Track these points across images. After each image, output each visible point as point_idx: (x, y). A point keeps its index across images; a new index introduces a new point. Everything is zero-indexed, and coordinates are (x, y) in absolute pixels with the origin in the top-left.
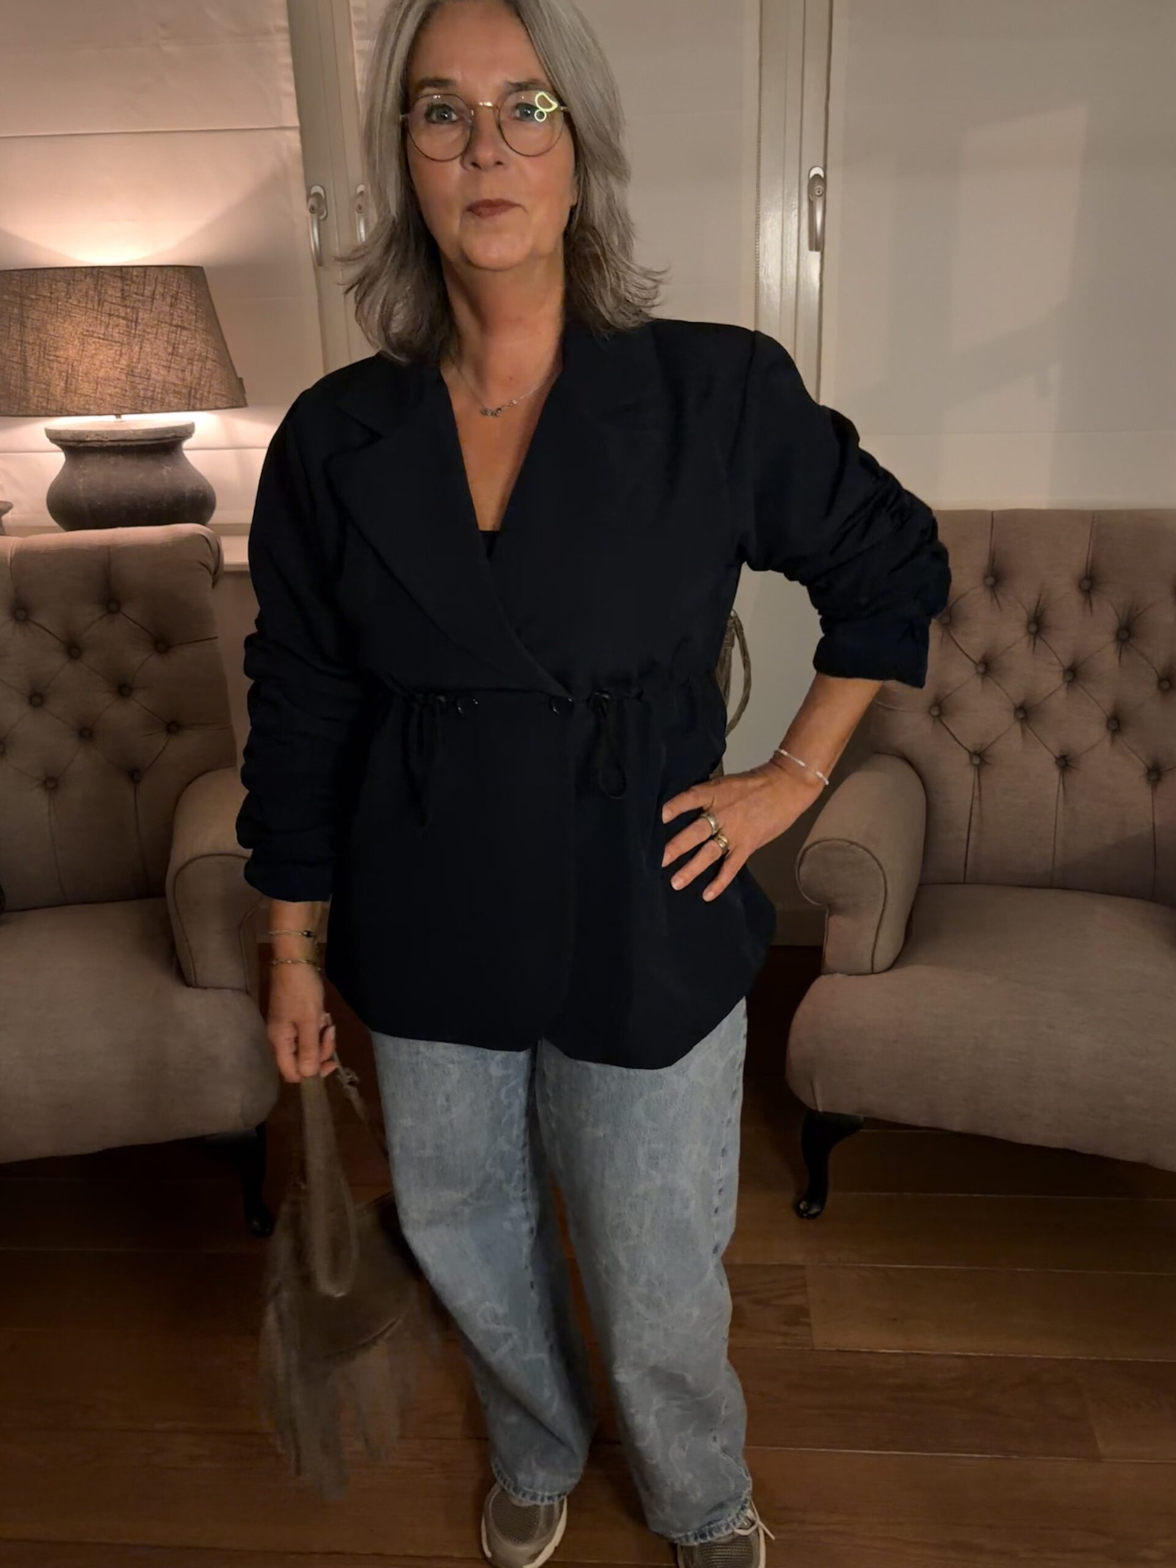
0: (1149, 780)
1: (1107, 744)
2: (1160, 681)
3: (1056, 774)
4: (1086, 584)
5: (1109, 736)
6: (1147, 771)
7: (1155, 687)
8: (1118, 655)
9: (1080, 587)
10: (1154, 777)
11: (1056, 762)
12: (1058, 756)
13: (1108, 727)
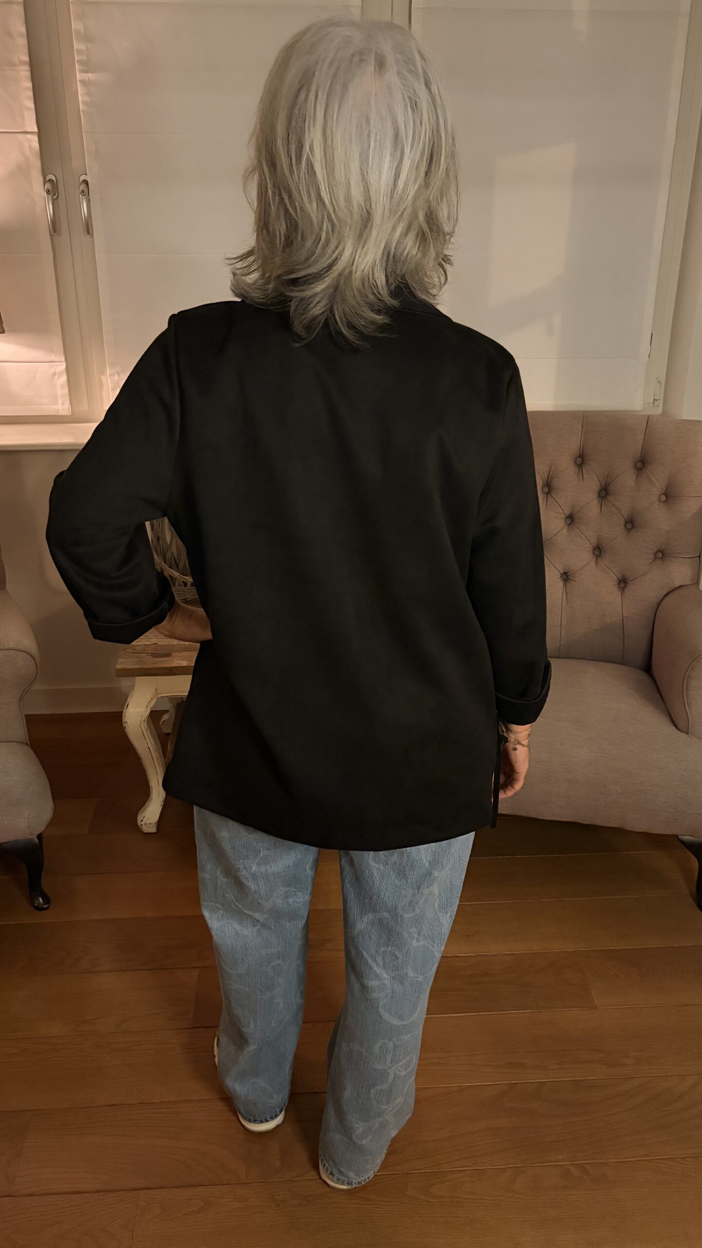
0: (619, 586)
1: (593, 564)
2: (626, 523)
3: (561, 584)
4: (579, 460)
5: (594, 559)
6: (618, 582)
7: (623, 527)
8: (600, 506)
9: (576, 462)
10: (622, 585)
11: (561, 577)
12: (562, 573)
13: (594, 553)
